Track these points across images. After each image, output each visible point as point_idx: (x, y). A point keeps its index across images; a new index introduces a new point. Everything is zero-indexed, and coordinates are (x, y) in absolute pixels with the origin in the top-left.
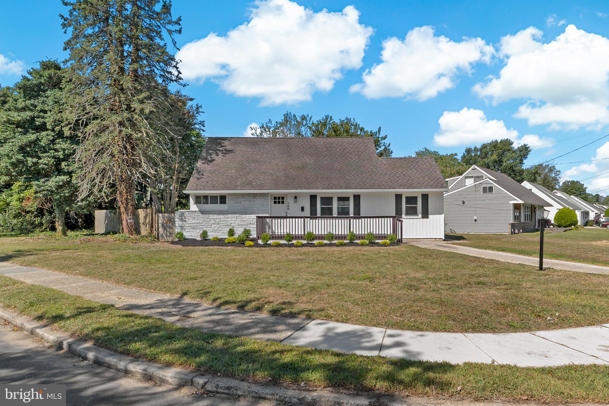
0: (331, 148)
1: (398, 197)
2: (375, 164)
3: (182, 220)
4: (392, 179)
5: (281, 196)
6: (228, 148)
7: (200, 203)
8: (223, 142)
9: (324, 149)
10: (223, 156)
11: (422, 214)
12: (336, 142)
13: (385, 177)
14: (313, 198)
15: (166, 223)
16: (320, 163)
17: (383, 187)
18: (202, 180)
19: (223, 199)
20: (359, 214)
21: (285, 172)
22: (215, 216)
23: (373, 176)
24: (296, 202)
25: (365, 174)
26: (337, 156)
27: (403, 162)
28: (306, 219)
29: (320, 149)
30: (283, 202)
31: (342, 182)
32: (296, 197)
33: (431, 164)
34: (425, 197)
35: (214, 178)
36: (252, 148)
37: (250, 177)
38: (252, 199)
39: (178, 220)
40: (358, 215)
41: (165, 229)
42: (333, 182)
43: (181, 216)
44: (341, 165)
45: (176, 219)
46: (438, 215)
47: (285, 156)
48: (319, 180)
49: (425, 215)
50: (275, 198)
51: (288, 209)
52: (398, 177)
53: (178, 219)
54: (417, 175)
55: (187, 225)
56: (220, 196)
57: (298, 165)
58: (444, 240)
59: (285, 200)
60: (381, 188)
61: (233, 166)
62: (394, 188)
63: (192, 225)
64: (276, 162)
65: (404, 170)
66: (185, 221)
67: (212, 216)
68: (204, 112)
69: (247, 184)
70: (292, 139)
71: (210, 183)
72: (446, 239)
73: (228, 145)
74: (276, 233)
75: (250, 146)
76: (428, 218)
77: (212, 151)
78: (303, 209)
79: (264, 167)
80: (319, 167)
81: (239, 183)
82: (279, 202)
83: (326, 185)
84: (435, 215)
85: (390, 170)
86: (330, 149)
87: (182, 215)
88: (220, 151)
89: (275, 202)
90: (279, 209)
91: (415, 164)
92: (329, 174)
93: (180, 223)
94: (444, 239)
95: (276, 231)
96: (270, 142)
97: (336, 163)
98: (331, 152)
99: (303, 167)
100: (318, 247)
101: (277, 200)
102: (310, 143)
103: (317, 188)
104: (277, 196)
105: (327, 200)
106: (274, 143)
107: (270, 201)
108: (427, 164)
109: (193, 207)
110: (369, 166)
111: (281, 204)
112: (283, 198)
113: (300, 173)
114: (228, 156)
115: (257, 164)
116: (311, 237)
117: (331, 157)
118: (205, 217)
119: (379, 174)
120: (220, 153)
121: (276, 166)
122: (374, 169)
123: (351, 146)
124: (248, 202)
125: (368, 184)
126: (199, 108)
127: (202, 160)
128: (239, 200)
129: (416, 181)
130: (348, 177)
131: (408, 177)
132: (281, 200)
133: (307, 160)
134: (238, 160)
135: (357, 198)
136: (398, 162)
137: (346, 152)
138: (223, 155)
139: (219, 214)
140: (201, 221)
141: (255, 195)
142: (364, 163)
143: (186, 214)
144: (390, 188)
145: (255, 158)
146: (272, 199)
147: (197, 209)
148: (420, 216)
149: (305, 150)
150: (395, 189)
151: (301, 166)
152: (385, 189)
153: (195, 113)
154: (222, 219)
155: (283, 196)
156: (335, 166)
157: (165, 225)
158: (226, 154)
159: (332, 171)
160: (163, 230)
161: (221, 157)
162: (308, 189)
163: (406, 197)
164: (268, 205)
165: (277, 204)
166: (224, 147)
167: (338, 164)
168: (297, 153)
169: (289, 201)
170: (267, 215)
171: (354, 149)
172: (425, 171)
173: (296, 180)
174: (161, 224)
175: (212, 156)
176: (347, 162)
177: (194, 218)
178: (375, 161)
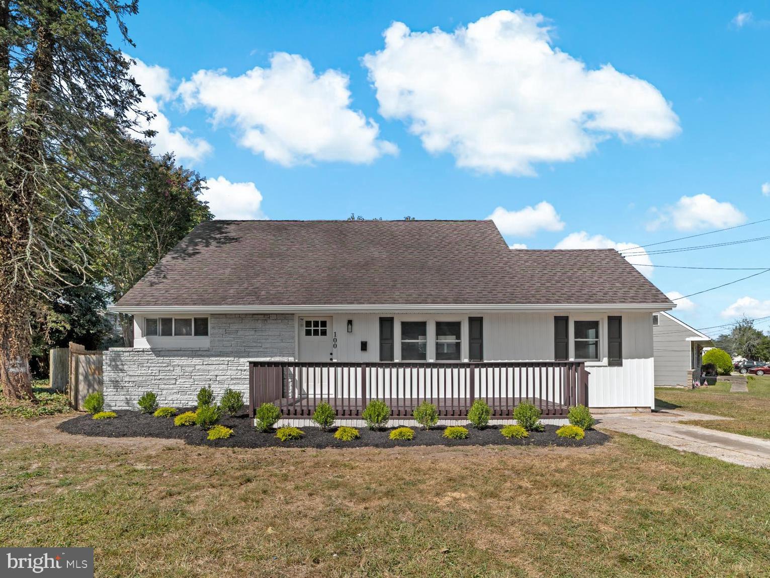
0: (420, 236)
1: (561, 322)
2: (505, 259)
3: (116, 368)
4: (549, 284)
5: (320, 320)
6: (233, 234)
7: (155, 333)
8: (225, 226)
9: (406, 237)
10: (217, 247)
11: (609, 357)
12: (429, 227)
13: (533, 282)
14: (386, 323)
15: (93, 374)
16: (400, 258)
17: (533, 300)
18: (160, 286)
19: (201, 326)
20: (481, 358)
21: (331, 273)
22: (184, 361)
23: (506, 279)
24: (350, 331)
25: (490, 277)
26: (432, 248)
27: (560, 257)
28: (368, 369)
29: (399, 237)
30: (324, 333)
31: (446, 291)
32: (350, 322)
33: (615, 260)
34: (615, 322)
35: (185, 282)
36: (274, 235)
37: (258, 282)
38: (259, 325)
39: (109, 368)
40: (477, 359)
41: (90, 385)
42: (426, 291)
43: (113, 360)
44: (442, 261)
45: (104, 367)
46: (643, 360)
47: (335, 247)
48: (399, 286)
49: (616, 359)
50: (308, 324)
51: (335, 346)
52: (558, 282)
53: (109, 366)
54: (596, 278)
55: (127, 379)
56: (195, 319)
57: (356, 261)
58: (653, 411)
59: (328, 328)
60: (529, 302)
61: (232, 262)
62: (557, 302)
63: (136, 379)
64: (315, 256)
65: (567, 270)
66: (122, 370)
67: (176, 361)
68: (207, 188)
69: (249, 294)
70: (350, 223)
71: (172, 291)
72: (657, 410)
73: (232, 231)
74: (311, 396)
75: (273, 233)
76: (620, 365)
77: (200, 240)
78: (364, 346)
79: (291, 264)
80: (398, 265)
81: (232, 291)
82: (316, 333)
83: (414, 296)
84: (636, 360)
85: (539, 270)
86: (417, 237)
87: (116, 358)
88: (215, 239)
89: (308, 333)
90: (316, 348)
91: (583, 260)
92: (418, 275)
93: (113, 375)
94: (653, 408)
95: (311, 391)
96: (309, 226)
97: (432, 258)
98: (420, 241)
99: (367, 264)
100: (397, 448)
101: (312, 328)
102: (382, 229)
103: (395, 301)
104: (312, 320)
105: (414, 329)
106: (317, 229)
107: (298, 330)
108: (607, 260)
109: (141, 342)
110: (495, 263)
111: (320, 337)
112: (324, 324)
113: (359, 275)
114: (227, 247)
115: (277, 260)
116: (378, 416)
117: (421, 249)
118: (163, 363)
119: (520, 276)
120: (214, 243)
121: (313, 263)
122: (507, 268)
123: (455, 232)
124: (253, 333)
125: (500, 295)
126: (201, 182)
127: (176, 253)
128: (234, 327)
129: (598, 289)
130: (456, 282)
131: (580, 282)
132: (320, 328)
133: (375, 252)
134: (244, 253)
135: (476, 323)
136: (551, 257)
137: (447, 241)
138: (218, 245)
139: (193, 356)
140: (155, 370)
141: (266, 317)
142: (484, 258)
143: (125, 357)
144: (548, 301)
145: (277, 249)
146: (302, 325)
147: (148, 346)
148: (605, 361)
149: (371, 238)
150: (560, 303)
151: (363, 263)
152: (538, 303)
153: (193, 190)
154: (197, 367)
155: (323, 319)
156: (430, 263)
157: (91, 378)
158: (223, 243)
159: (424, 271)
160: (86, 387)
161: (214, 248)
162: (374, 303)
163: (576, 323)
164: (293, 338)
165: (312, 337)
166: (226, 233)
167: (435, 260)
168: (358, 243)
169: (337, 328)
170: (291, 359)
171: (463, 236)
172: (609, 272)
173: (352, 285)
174: (82, 375)
175: (197, 247)
176: (452, 256)
177: (141, 365)
178: (504, 255)
